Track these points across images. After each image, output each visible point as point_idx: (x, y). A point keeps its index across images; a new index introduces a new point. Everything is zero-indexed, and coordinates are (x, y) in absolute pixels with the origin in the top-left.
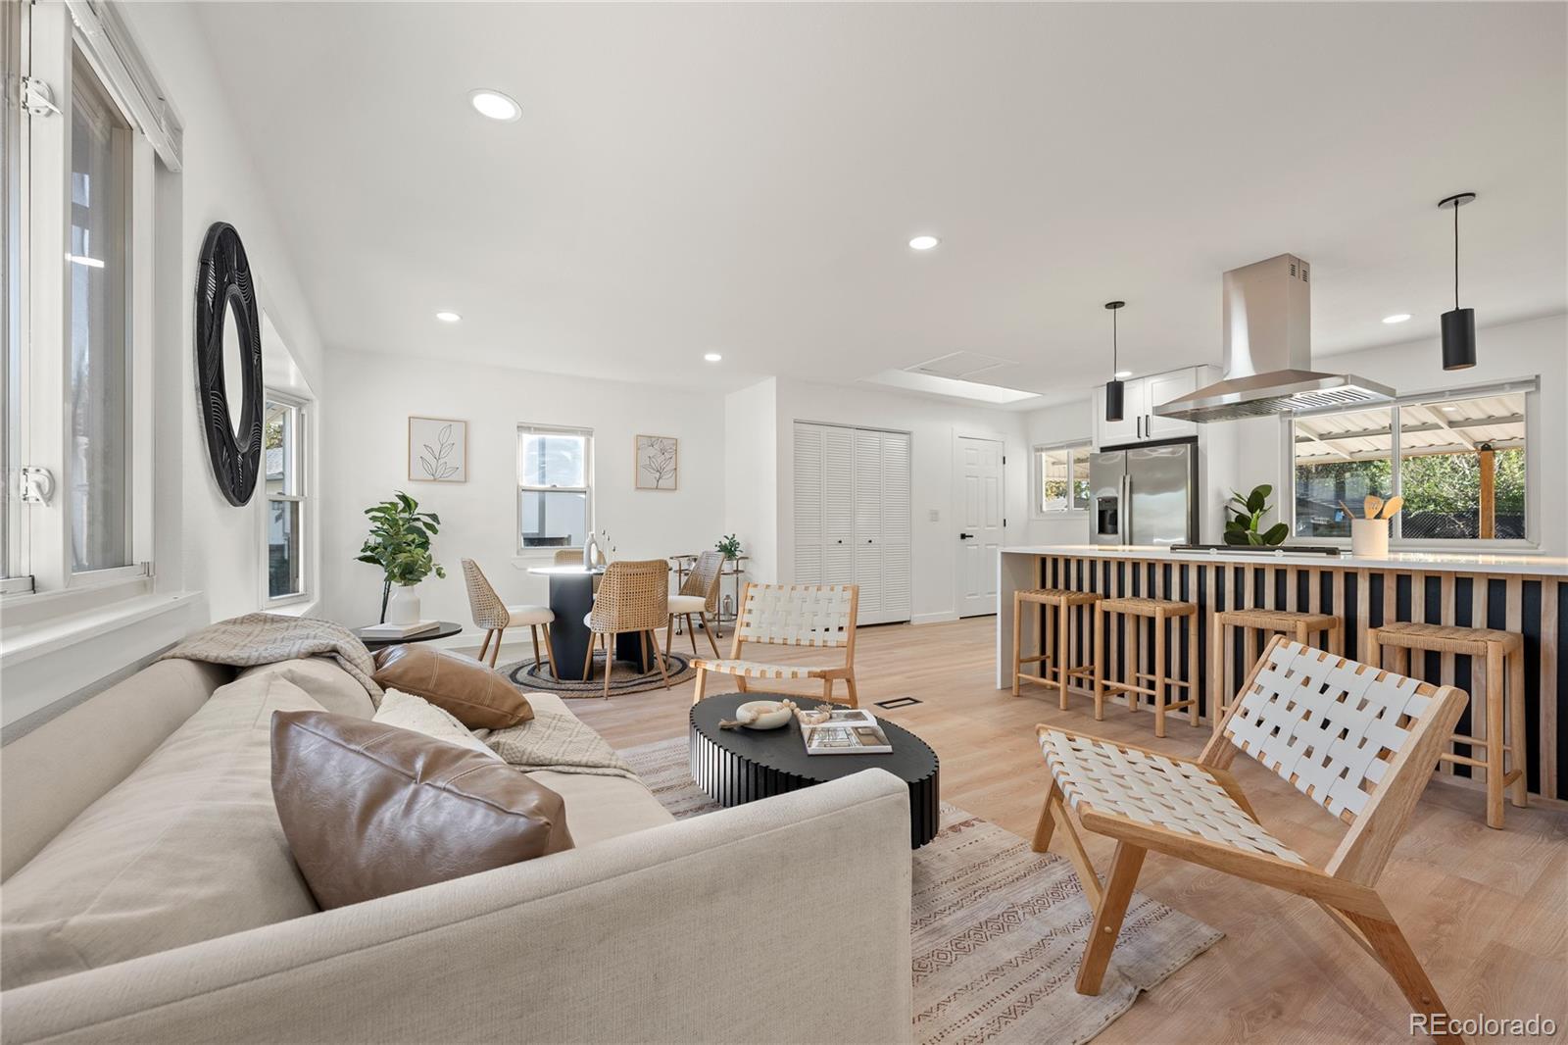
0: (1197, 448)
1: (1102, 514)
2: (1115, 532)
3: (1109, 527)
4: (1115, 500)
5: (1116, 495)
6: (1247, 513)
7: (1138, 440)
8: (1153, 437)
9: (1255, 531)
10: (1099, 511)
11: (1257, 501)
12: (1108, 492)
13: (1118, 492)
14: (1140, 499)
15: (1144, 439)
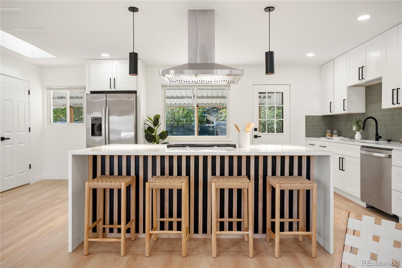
0: (137, 96)
1: (93, 125)
2: (100, 135)
3: (97, 132)
4: (100, 119)
5: (101, 116)
6: (152, 126)
7: (109, 90)
8: (117, 89)
9: (156, 134)
10: (92, 124)
11: (156, 121)
12: (97, 115)
13: (102, 115)
14: (113, 118)
15: (113, 89)
